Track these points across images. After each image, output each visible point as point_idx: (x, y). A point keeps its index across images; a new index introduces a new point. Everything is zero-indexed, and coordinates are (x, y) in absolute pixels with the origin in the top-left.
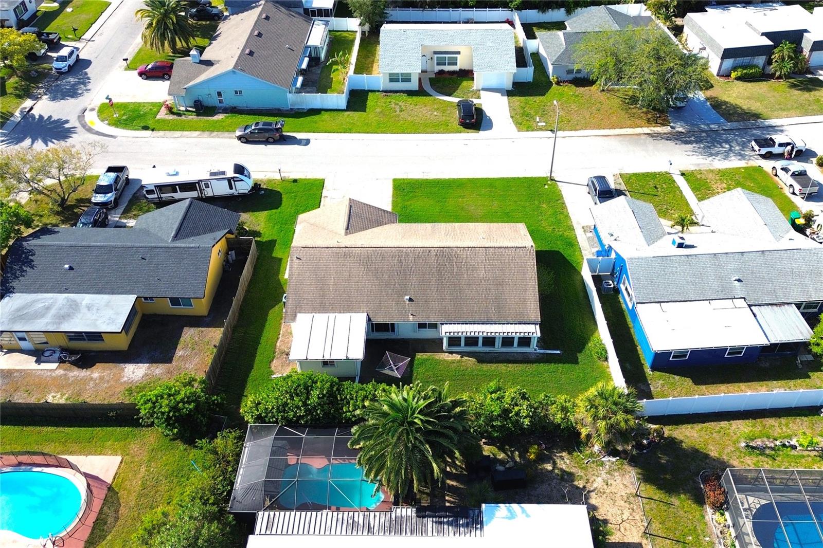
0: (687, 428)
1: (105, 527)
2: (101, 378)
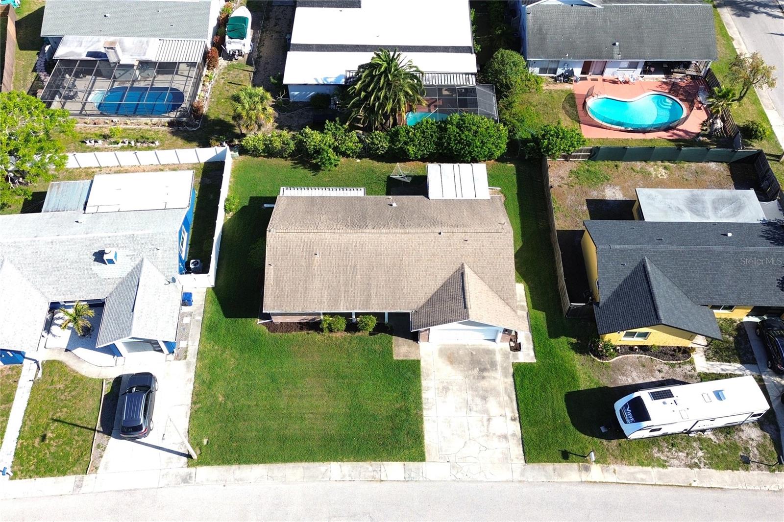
1: (569, 104)
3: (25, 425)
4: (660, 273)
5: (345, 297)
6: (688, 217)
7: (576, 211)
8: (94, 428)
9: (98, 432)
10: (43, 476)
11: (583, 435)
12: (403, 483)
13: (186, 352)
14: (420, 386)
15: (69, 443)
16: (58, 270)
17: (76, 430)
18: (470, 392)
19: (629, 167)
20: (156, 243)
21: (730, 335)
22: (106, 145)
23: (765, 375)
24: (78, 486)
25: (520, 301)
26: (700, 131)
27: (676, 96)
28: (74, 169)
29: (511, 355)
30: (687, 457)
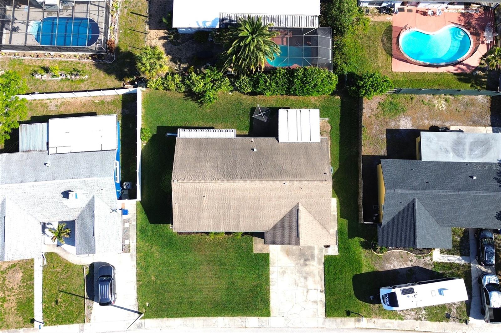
0: (111, 86)
1: (386, 37)
2: (422, 120)
3: (44, 294)
4: (423, 208)
5: (223, 223)
6: (451, 158)
7: (378, 139)
8: (83, 296)
9: (87, 298)
10: (61, 324)
11: (360, 301)
12: (258, 329)
13: (129, 247)
14: (269, 271)
15: (71, 304)
16: (42, 204)
17: (74, 297)
18: (298, 274)
19: (421, 99)
20: (101, 185)
21: (459, 236)
22: (50, 78)
23: (473, 263)
24: (81, 330)
25: (333, 212)
26: (478, 65)
27: (468, 29)
28: (32, 100)
29: (324, 250)
30: (416, 314)
